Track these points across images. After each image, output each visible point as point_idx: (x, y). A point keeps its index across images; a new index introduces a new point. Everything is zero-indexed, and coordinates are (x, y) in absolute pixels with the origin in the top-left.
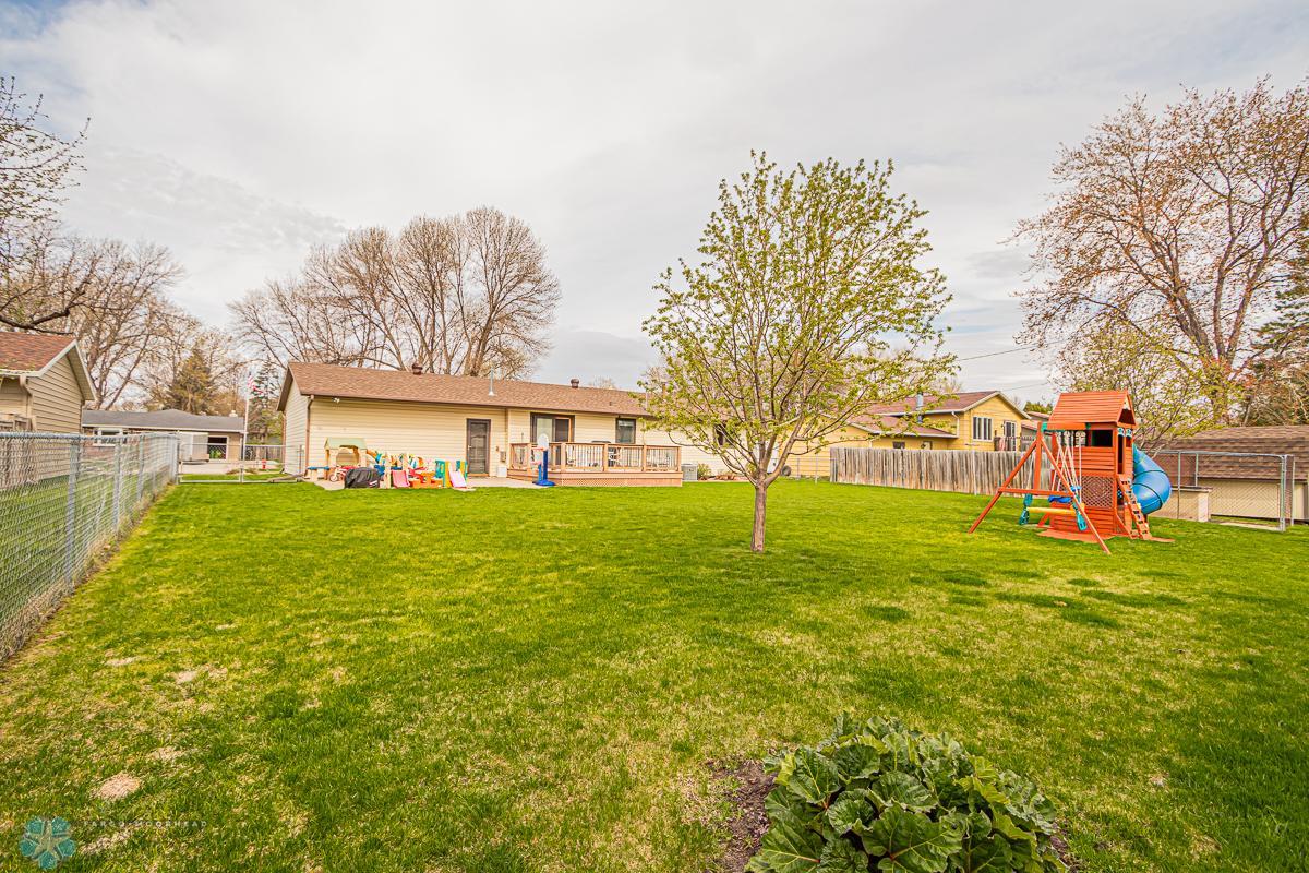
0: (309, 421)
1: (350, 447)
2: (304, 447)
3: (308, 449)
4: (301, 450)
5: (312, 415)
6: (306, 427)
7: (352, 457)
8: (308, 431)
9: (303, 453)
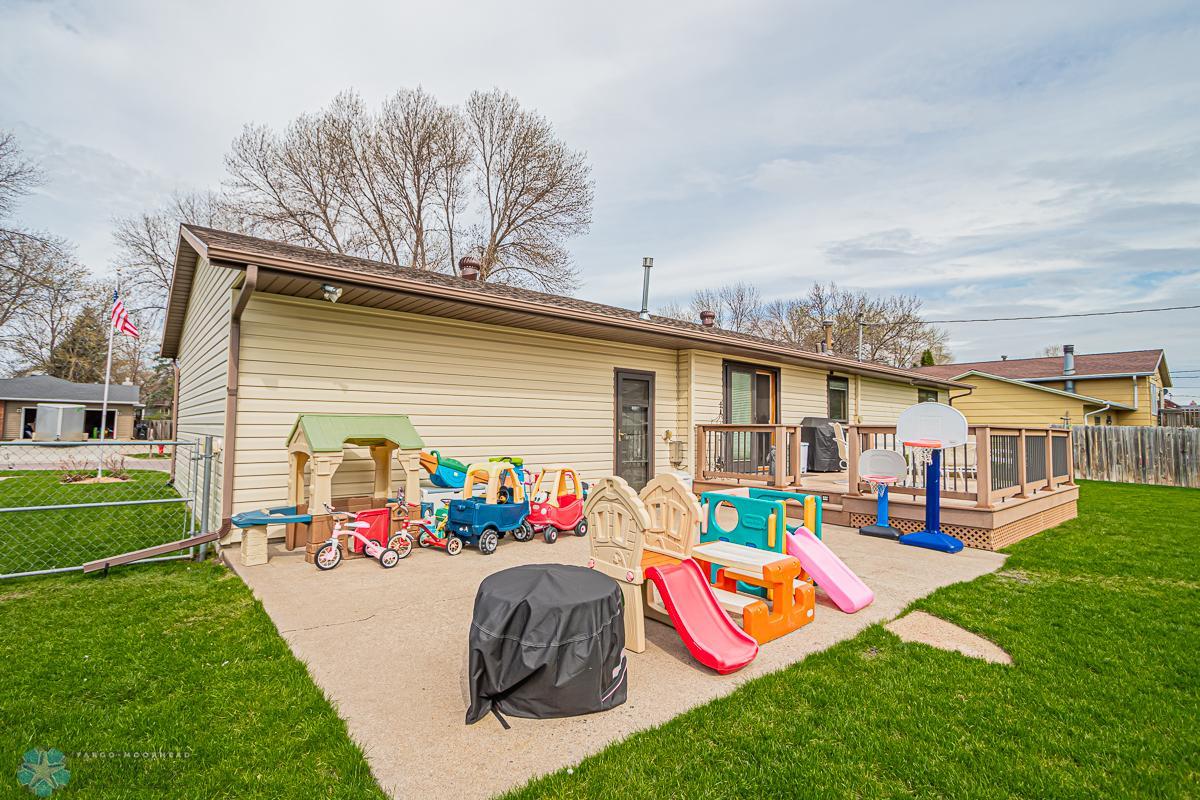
0: (236, 360)
1: (362, 442)
2: (219, 444)
3: (231, 448)
4: (210, 454)
5: (246, 342)
6: (225, 380)
7: (365, 470)
8: (233, 393)
9: (220, 461)
